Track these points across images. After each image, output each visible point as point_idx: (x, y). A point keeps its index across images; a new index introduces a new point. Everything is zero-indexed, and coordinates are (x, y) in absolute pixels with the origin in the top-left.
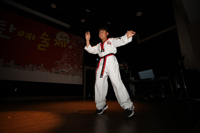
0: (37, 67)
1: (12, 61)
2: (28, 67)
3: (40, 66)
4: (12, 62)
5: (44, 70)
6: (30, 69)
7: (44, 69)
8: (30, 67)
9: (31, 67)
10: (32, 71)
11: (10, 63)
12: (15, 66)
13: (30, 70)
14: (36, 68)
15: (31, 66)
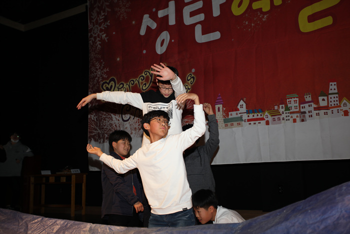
0: (317, 102)
1: (242, 102)
2: (287, 109)
3: (327, 94)
4: (242, 106)
5: (345, 109)
6: (295, 116)
7: (345, 105)
8: (293, 110)
9: (296, 107)
10: (303, 121)
11: (238, 110)
12: (251, 116)
13: (295, 121)
14: (312, 109)
15: (293, 103)
